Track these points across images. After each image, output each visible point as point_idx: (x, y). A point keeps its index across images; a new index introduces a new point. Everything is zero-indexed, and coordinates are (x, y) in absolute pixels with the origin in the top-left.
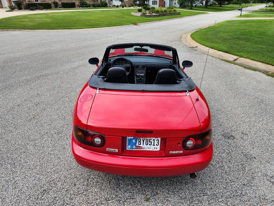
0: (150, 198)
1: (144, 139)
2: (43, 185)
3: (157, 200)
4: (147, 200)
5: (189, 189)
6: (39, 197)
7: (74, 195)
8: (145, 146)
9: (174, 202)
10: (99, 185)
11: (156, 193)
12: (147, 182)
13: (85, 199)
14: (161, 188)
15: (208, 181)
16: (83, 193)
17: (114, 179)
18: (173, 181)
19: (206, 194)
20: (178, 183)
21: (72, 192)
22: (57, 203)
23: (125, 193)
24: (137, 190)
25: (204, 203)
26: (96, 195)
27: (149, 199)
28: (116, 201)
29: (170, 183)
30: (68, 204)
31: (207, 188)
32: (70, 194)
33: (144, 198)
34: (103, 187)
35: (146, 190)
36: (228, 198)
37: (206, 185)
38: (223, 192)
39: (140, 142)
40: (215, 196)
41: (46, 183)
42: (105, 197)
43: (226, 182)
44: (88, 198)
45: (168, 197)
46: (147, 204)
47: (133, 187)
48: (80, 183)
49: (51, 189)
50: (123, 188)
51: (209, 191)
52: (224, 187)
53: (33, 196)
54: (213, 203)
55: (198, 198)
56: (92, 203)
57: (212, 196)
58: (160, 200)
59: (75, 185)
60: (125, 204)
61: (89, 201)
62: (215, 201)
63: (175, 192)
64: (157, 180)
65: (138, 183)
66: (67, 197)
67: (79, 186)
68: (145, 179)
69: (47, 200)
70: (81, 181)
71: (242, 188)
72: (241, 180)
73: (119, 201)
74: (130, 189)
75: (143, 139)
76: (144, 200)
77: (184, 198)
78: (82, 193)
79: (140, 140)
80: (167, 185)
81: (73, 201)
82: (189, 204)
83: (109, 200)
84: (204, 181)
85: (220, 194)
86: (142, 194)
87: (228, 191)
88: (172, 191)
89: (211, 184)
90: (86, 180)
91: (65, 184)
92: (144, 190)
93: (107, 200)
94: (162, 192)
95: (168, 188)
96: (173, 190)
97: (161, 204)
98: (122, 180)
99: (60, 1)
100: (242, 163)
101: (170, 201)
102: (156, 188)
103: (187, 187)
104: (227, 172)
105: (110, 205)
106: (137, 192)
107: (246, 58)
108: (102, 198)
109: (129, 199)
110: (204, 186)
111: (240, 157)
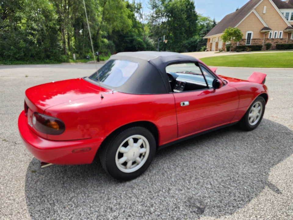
99: (277, 42)
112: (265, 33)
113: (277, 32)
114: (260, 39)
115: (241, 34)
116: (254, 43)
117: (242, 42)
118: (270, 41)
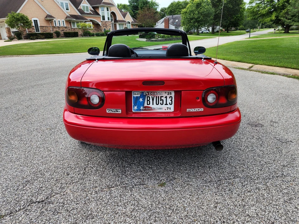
1: (154, 97)
2: (26, 176)
3: (175, 185)
4: (162, 185)
5: (214, 173)
6: (20, 188)
7: (67, 184)
8: (155, 106)
9: (197, 186)
10: (99, 173)
11: (173, 178)
12: (161, 168)
13: (80, 187)
14: (179, 173)
15: (237, 164)
16: (79, 181)
17: (119, 167)
18: (194, 166)
19: (238, 177)
20: (200, 167)
21: (63, 181)
22: (43, 193)
23: (133, 179)
24: (148, 176)
25: (237, 186)
26: (95, 182)
27: (165, 183)
28: (121, 187)
29: (190, 168)
30: (58, 194)
31: (238, 171)
32: (61, 183)
33: (157, 183)
34: (104, 175)
35: (160, 175)
36: (267, 179)
37: (235, 168)
38: (259, 174)
39: (148, 102)
40: (249, 178)
41: (30, 174)
42: (106, 185)
43: (260, 164)
44: (84, 187)
45: (188, 181)
46: (162, 188)
47: (143, 173)
48: (75, 172)
49: (36, 180)
50: (131, 175)
51: (241, 174)
52: (260, 168)
53: (12, 187)
54: (248, 184)
55: (228, 180)
56: (90, 191)
57: (246, 178)
58: (178, 184)
59: (68, 174)
60: (134, 190)
61: (85, 189)
62: (250, 183)
63: (198, 176)
64: (173, 165)
65: (149, 169)
66: (57, 187)
67: (73, 176)
68: (158, 165)
69: (29, 190)
70: (76, 170)
71: (282, 169)
72: (279, 162)
73: (125, 187)
74: (139, 175)
75: (152, 97)
76: (158, 185)
77: (209, 181)
78: (77, 182)
79: (148, 98)
80: (186, 169)
81: (65, 190)
82: (217, 187)
83: (113, 187)
84: (232, 164)
85: (255, 175)
86: (155, 179)
87: (265, 172)
88: (193, 175)
89: (243, 167)
90: (82, 169)
91: (55, 173)
92: (158, 175)
93: (109, 187)
94: (180, 177)
95: (187, 173)
96: (195, 174)
97: (180, 188)
98: (129, 167)
99: (63, 30)
100: (277, 146)
101: (191, 185)
102: (173, 173)
103: (212, 171)
104: (260, 155)
105: (113, 192)
106: (148, 178)
107: (262, 65)
108: (102, 185)
109: (138, 185)
110: (234, 169)
111: (273, 142)
112: (50, 21)
113: (60, 20)
114: (48, 27)
115: (29, 21)
116: (43, 30)
117: (31, 30)
118: (57, 29)
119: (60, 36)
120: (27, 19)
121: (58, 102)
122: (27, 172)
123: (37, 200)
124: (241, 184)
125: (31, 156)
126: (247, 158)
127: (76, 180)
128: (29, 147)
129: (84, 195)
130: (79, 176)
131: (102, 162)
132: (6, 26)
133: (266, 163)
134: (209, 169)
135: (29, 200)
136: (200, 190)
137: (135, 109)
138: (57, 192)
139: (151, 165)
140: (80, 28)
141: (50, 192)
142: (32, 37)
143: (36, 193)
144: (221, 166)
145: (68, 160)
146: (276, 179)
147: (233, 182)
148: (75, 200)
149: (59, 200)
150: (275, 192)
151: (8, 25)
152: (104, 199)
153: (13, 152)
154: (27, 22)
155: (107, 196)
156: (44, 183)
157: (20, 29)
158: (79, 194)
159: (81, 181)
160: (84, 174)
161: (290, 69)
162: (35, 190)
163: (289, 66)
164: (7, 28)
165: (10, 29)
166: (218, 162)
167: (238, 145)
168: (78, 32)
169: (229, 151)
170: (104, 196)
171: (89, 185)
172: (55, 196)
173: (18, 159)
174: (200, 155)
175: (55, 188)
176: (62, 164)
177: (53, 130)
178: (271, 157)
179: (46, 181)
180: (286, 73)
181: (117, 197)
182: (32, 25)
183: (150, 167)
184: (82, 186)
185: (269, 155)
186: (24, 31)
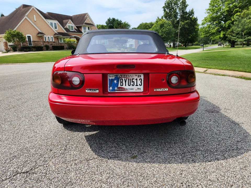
0: (137, 155)
2: (14, 152)
3: (145, 157)
4: (134, 157)
5: (179, 147)
6: (7, 162)
7: (49, 158)
8: (127, 87)
9: (164, 158)
10: (78, 149)
11: (144, 152)
12: (133, 144)
14: (148, 148)
15: (198, 140)
16: (60, 156)
17: (96, 144)
18: (161, 142)
19: (199, 150)
21: (47, 156)
22: (28, 166)
23: (108, 153)
24: (122, 150)
25: (199, 157)
26: (75, 156)
28: (98, 160)
29: (158, 144)
31: (199, 145)
32: (45, 157)
34: (83, 150)
35: (132, 150)
36: (224, 152)
38: (218, 148)
39: (122, 83)
40: (209, 151)
41: (17, 151)
42: (85, 158)
43: (218, 140)
44: (65, 160)
45: (157, 154)
46: (134, 160)
47: (117, 148)
48: (58, 148)
49: (22, 155)
50: (107, 150)
51: (202, 148)
52: (217, 144)
54: (208, 156)
55: (191, 153)
56: (70, 163)
57: (206, 151)
58: (148, 156)
59: (51, 150)
60: (109, 161)
61: (66, 162)
62: (210, 155)
63: (165, 150)
64: (143, 142)
65: (122, 145)
66: (40, 160)
67: (55, 151)
68: (131, 142)
69: (16, 163)
71: (236, 144)
72: (234, 139)
73: (102, 160)
74: (114, 150)
75: (125, 79)
76: (130, 157)
77: (175, 154)
78: (58, 156)
80: (155, 145)
81: (48, 162)
82: (181, 158)
83: (90, 160)
84: (194, 140)
85: (214, 149)
86: (128, 153)
87: (222, 146)
88: (161, 149)
89: (203, 143)
90: (64, 146)
91: (39, 150)
93: (88, 160)
94: (150, 151)
95: (156, 148)
96: (162, 149)
97: (150, 159)
98: (105, 144)
99: (51, 45)
100: (231, 127)
101: (159, 157)
102: (143, 148)
103: (177, 146)
104: (217, 134)
105: (91, 163)
106: (122, 152)
107: (214, 69)
108: (81, 158)
109: (113, 158)
110: (196, 144)
111: (227, 123)
112: (41, 37)
113: (49, 36)
114: (39, 42)
115: (24, 36)
116: (35, 44)
117: (25, 44)
118: (47, 44)
119: (49, 49)
120: (22, 35)
121: (45, 96)
122: (15, 149)
123: (22, 172)
124: (203, 156)
125: (19, 136)
126: (206, 136)
127: (58, 154)
128: (17, 130)
129: (65, 166)
130: (61, 152)
131: (81, 141)
132: (4, 40)
133: (222, 139)
134: (175, 144)
135: (15, 171)
136: (167, 161)
137: (110, 89)
138: (41, 164)
139: (124, 142)
140: (66, 43)
141: (34, 164)
142: (25, 50)
143: (21, 165)
144: (185, 142)
145: (51, 139)
146: (232, 151)
147: (195, 154)
148: (57, 171)
149: (42, 170)
150: (232, 161)
151: (6, 40)
152: (83, 170)
153: (3, 133)
154: (22, 38)
155: (86, 167)
156: (29, 157)
157: (15, 43)
158: (60, 166)
159: (62, 156)
160: (65, 150)
161: (237, 72)
162: (20, 163)
163: (237, 70)
164: (5, 42)
165: (7, 43)
166: (182, 139)
167: (198, 126)
168: (64, 46)
169: (191, 131)
170: (83, 167)
171: (69, 158)
172: (38, 168)
173: (7, 139)
174: (166, 134)
175: (39, 161)
176: (46, 142)
177: (39, 117)
178: (227, 135)
179: (31, 156)
180: (235, 75)
181: (94, 167)
182: (26, 40)
183: (124, 143)
184: (63, 159)
185: (225, 134)
186: (19, 44)
